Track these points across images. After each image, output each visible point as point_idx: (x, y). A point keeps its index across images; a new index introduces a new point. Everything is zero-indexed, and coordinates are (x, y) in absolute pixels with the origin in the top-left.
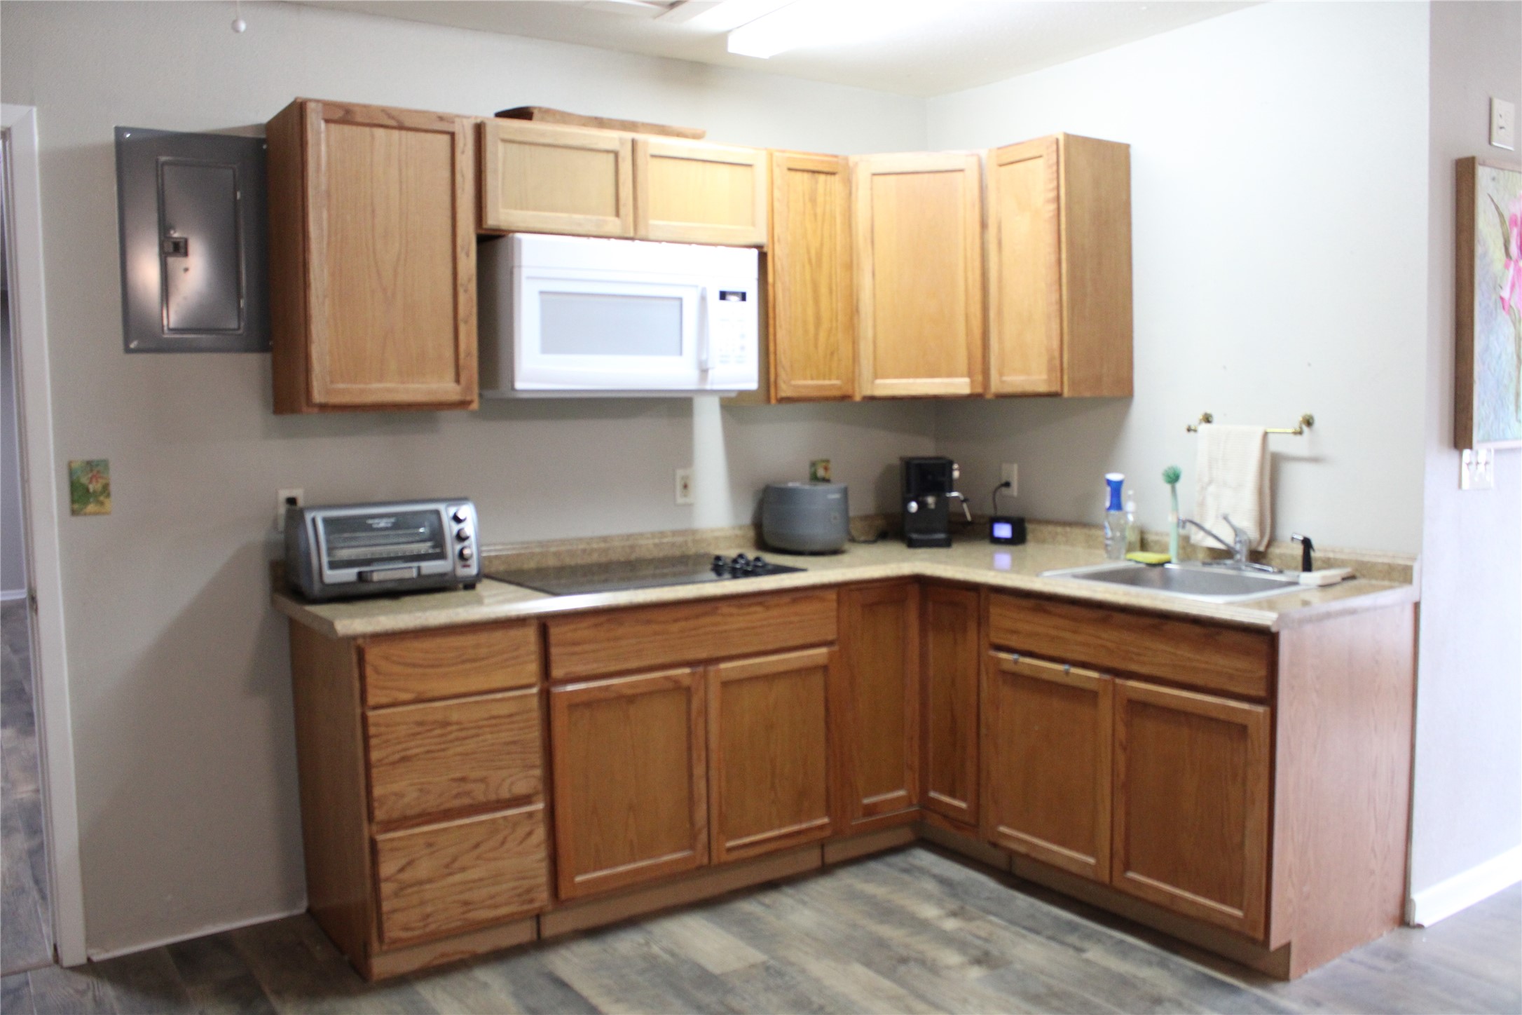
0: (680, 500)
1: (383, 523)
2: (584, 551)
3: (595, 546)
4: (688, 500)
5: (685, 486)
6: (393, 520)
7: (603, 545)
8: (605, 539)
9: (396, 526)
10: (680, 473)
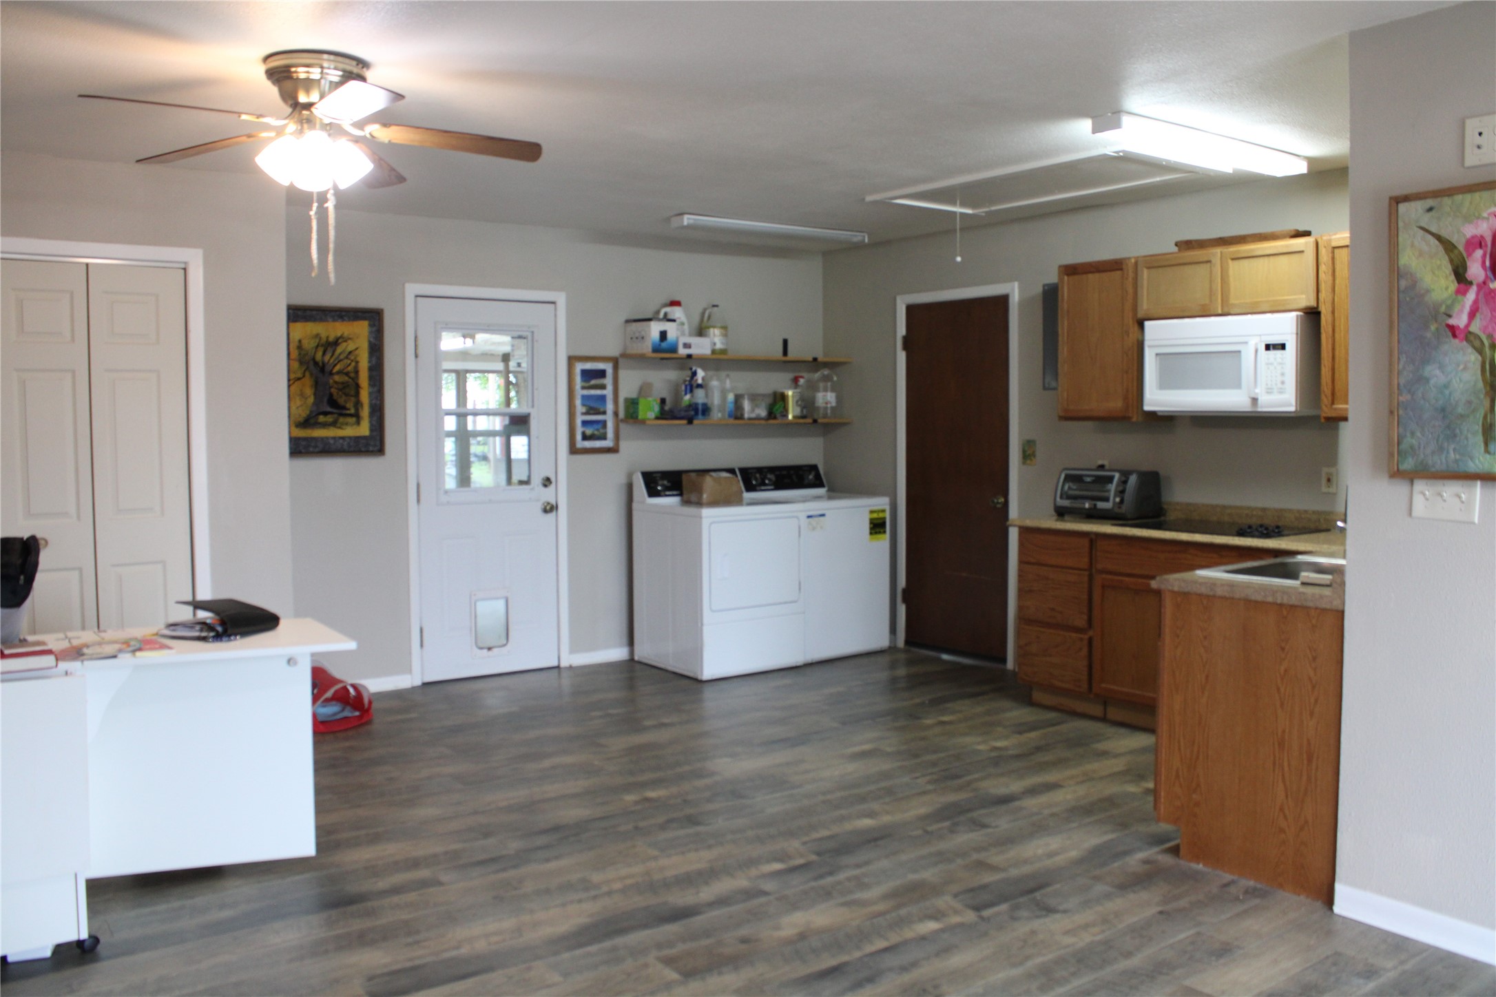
0: (1324, 489)
1: (1089, 479)
2: (1247, 515)
3: (1255, 513)
4: (1332, 490)
5: (1329, 480)
6: (1093, 478)
7: (1260, 513)
8: (1264, 510)
9: (1093, 482)
10: (1325, 470)
